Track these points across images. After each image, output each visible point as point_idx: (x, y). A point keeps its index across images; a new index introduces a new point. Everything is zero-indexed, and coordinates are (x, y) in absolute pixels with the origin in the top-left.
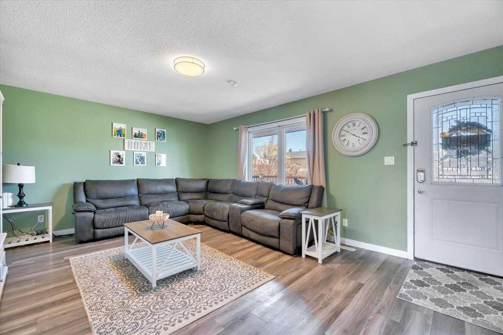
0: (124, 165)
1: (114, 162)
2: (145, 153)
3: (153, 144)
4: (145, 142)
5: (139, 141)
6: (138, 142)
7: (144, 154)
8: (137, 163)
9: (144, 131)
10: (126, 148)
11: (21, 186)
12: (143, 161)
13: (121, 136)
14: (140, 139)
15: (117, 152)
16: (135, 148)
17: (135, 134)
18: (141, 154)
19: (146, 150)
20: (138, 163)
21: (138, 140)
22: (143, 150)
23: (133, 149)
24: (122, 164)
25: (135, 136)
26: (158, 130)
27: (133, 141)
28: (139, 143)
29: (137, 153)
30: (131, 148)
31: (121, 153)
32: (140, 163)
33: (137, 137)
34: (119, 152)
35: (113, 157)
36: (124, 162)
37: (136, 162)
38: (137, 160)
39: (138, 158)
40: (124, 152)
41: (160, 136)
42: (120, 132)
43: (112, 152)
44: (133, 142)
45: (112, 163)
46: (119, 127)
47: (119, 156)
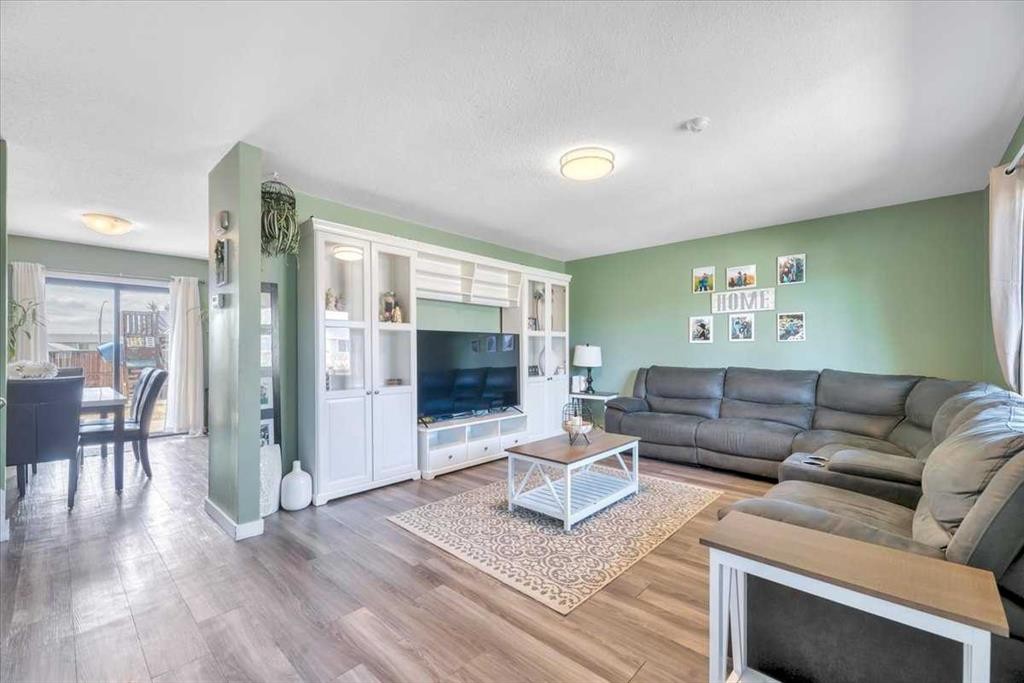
0: (711, 341)
1: (694, 338)
2: (753, 315)
3: (770, 295)
4: (751, 291)
5: (738, 293)
6: (736, 295)
7: (750, 318)
8: (735, 336)
9: (751, 270)
10: (715, 310)
11: (589, 369)
12: (749, 331)
13: (706, 289)
14: (743, 287)
15: (699, 318)
16: (730, 307)
17: (732, 279)
18: (745, 318)
19: (753, 309)
20: (737, 337)
21: (738, 291)
22: (746, 309)
23: (728, 310)
24: (708, 339)
25: (732, 284)
26: (782, 260)
27: (728, 294)
28: (739, 295)
29: (735, 316)
30: (724, 309)
31: (708, 320)
32: (741, 336)
33: (736, 285)
34: (703, 318)
35: (693, 328)
36: (711, 336)
37: (733, 334)
38: (734, 329)
39: (737, 327)
40: (711, 318)
41: (789, 272)
42: (703, 284)
43: (693, 320)
44: (727, 297)
45: (691, 338)
46: (702, 275)
47: (703, 326)
